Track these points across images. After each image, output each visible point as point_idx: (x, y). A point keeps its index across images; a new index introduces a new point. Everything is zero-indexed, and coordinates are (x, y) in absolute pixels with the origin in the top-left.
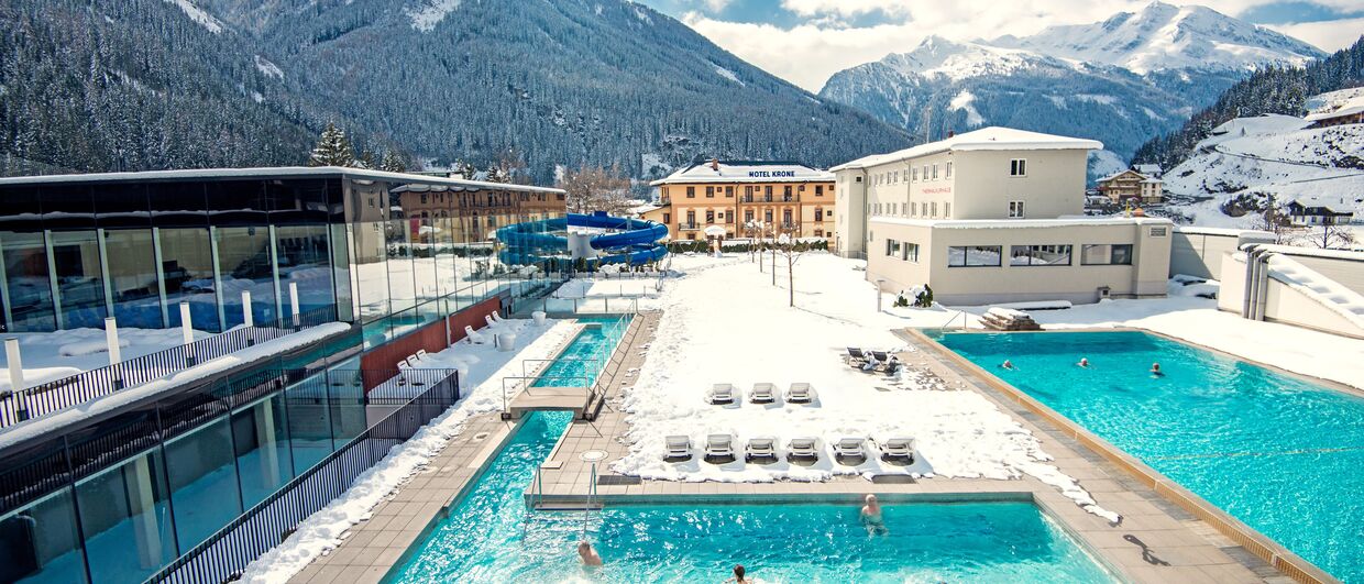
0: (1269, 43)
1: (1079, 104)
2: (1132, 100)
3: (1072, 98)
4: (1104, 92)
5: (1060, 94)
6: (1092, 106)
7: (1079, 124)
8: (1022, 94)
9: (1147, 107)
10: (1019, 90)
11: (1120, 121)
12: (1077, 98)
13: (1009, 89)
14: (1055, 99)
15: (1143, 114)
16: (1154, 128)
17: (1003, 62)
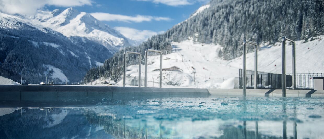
0: (110, 32)
1: (44, 46)
2: (65, 47)
3: (41, 43)
4: (55, 42)
5: (36, 41)
6: (50, 48)
7: (45, 55)
8: (18, 38)
9: (71, 51)
10: (16, 36)
11: (61, 55)
12: (43, 44)
13: (11, 34)
14: (34, 43)
15: (70, 54)
16: (74, 60)
17: (7, 21)
